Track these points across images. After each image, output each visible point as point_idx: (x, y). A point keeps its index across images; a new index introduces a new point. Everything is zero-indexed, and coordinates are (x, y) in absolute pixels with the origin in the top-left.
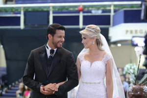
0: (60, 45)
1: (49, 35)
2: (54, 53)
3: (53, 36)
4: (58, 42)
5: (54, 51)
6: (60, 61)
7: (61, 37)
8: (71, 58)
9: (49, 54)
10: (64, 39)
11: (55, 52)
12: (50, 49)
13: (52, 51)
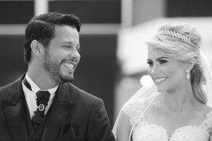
0: (68, 70)
1: (34, 43)
2: (50, 103)
3: (46, 45)
4: (63, 61)
5: (48, 94)
6: (67, 128)
7: (69, 46)
8: (100, 116)
9: (32, 106)
10: (78, 55)
11: (52, 97)
12: (36, 89)
13: (42, 97)
